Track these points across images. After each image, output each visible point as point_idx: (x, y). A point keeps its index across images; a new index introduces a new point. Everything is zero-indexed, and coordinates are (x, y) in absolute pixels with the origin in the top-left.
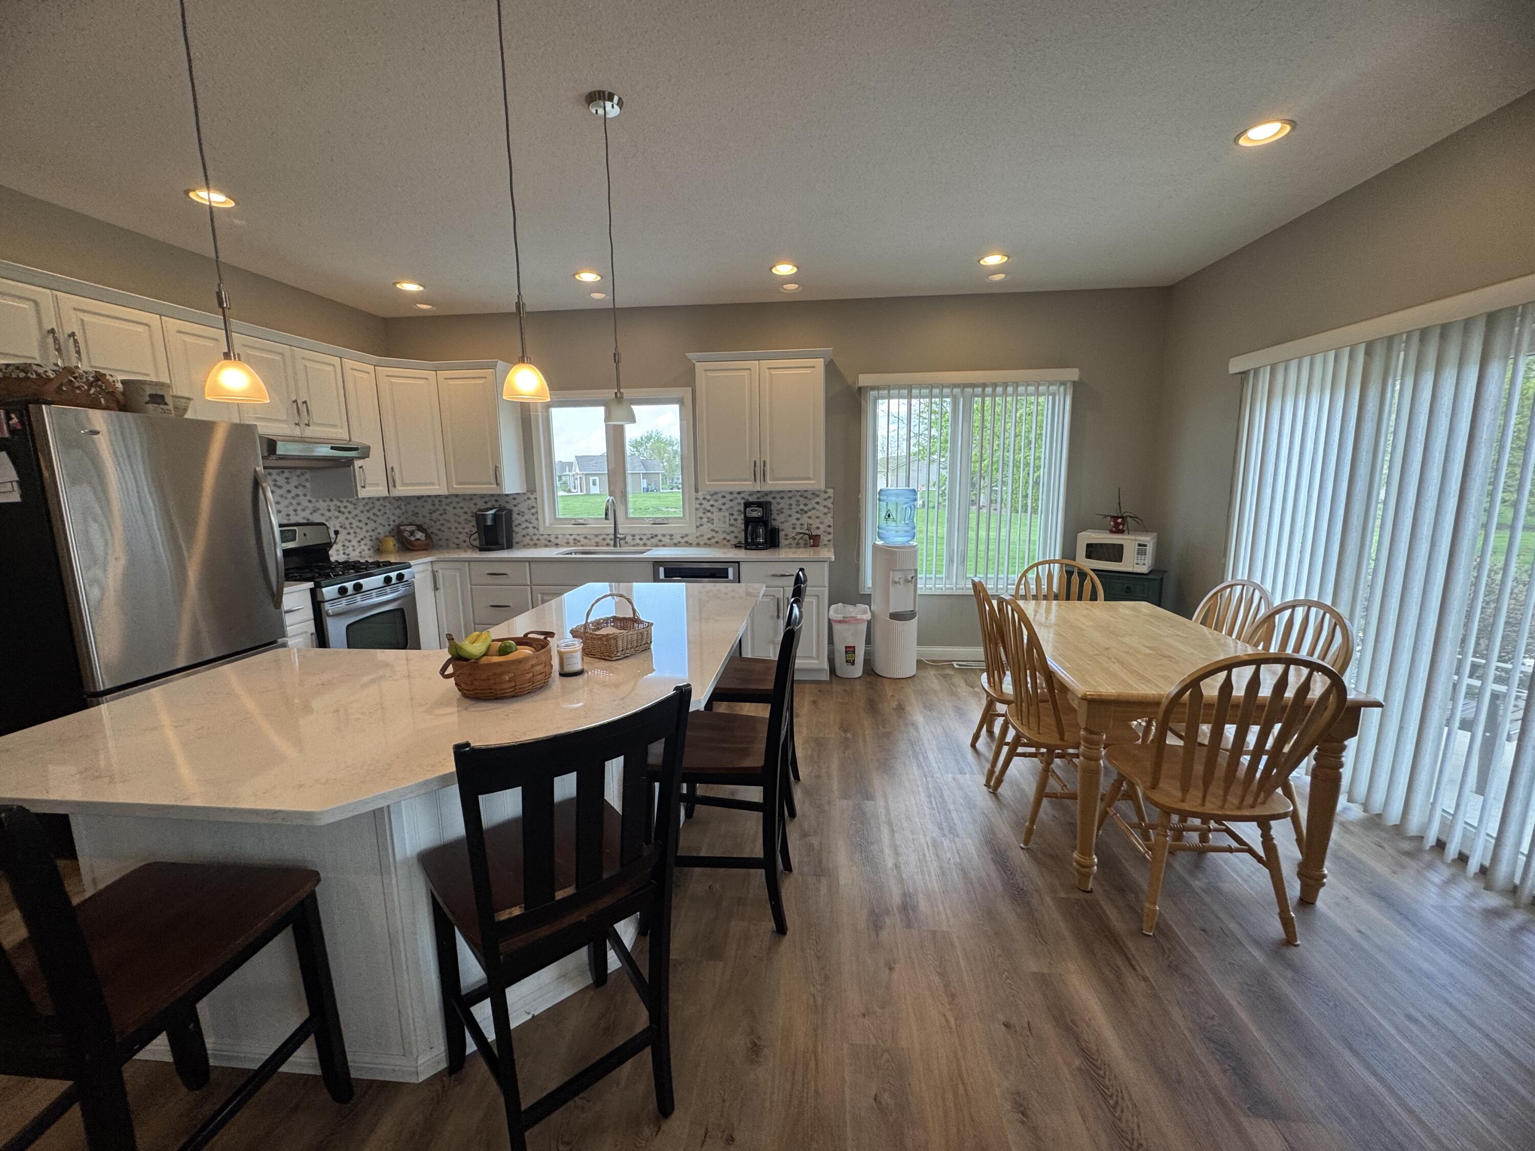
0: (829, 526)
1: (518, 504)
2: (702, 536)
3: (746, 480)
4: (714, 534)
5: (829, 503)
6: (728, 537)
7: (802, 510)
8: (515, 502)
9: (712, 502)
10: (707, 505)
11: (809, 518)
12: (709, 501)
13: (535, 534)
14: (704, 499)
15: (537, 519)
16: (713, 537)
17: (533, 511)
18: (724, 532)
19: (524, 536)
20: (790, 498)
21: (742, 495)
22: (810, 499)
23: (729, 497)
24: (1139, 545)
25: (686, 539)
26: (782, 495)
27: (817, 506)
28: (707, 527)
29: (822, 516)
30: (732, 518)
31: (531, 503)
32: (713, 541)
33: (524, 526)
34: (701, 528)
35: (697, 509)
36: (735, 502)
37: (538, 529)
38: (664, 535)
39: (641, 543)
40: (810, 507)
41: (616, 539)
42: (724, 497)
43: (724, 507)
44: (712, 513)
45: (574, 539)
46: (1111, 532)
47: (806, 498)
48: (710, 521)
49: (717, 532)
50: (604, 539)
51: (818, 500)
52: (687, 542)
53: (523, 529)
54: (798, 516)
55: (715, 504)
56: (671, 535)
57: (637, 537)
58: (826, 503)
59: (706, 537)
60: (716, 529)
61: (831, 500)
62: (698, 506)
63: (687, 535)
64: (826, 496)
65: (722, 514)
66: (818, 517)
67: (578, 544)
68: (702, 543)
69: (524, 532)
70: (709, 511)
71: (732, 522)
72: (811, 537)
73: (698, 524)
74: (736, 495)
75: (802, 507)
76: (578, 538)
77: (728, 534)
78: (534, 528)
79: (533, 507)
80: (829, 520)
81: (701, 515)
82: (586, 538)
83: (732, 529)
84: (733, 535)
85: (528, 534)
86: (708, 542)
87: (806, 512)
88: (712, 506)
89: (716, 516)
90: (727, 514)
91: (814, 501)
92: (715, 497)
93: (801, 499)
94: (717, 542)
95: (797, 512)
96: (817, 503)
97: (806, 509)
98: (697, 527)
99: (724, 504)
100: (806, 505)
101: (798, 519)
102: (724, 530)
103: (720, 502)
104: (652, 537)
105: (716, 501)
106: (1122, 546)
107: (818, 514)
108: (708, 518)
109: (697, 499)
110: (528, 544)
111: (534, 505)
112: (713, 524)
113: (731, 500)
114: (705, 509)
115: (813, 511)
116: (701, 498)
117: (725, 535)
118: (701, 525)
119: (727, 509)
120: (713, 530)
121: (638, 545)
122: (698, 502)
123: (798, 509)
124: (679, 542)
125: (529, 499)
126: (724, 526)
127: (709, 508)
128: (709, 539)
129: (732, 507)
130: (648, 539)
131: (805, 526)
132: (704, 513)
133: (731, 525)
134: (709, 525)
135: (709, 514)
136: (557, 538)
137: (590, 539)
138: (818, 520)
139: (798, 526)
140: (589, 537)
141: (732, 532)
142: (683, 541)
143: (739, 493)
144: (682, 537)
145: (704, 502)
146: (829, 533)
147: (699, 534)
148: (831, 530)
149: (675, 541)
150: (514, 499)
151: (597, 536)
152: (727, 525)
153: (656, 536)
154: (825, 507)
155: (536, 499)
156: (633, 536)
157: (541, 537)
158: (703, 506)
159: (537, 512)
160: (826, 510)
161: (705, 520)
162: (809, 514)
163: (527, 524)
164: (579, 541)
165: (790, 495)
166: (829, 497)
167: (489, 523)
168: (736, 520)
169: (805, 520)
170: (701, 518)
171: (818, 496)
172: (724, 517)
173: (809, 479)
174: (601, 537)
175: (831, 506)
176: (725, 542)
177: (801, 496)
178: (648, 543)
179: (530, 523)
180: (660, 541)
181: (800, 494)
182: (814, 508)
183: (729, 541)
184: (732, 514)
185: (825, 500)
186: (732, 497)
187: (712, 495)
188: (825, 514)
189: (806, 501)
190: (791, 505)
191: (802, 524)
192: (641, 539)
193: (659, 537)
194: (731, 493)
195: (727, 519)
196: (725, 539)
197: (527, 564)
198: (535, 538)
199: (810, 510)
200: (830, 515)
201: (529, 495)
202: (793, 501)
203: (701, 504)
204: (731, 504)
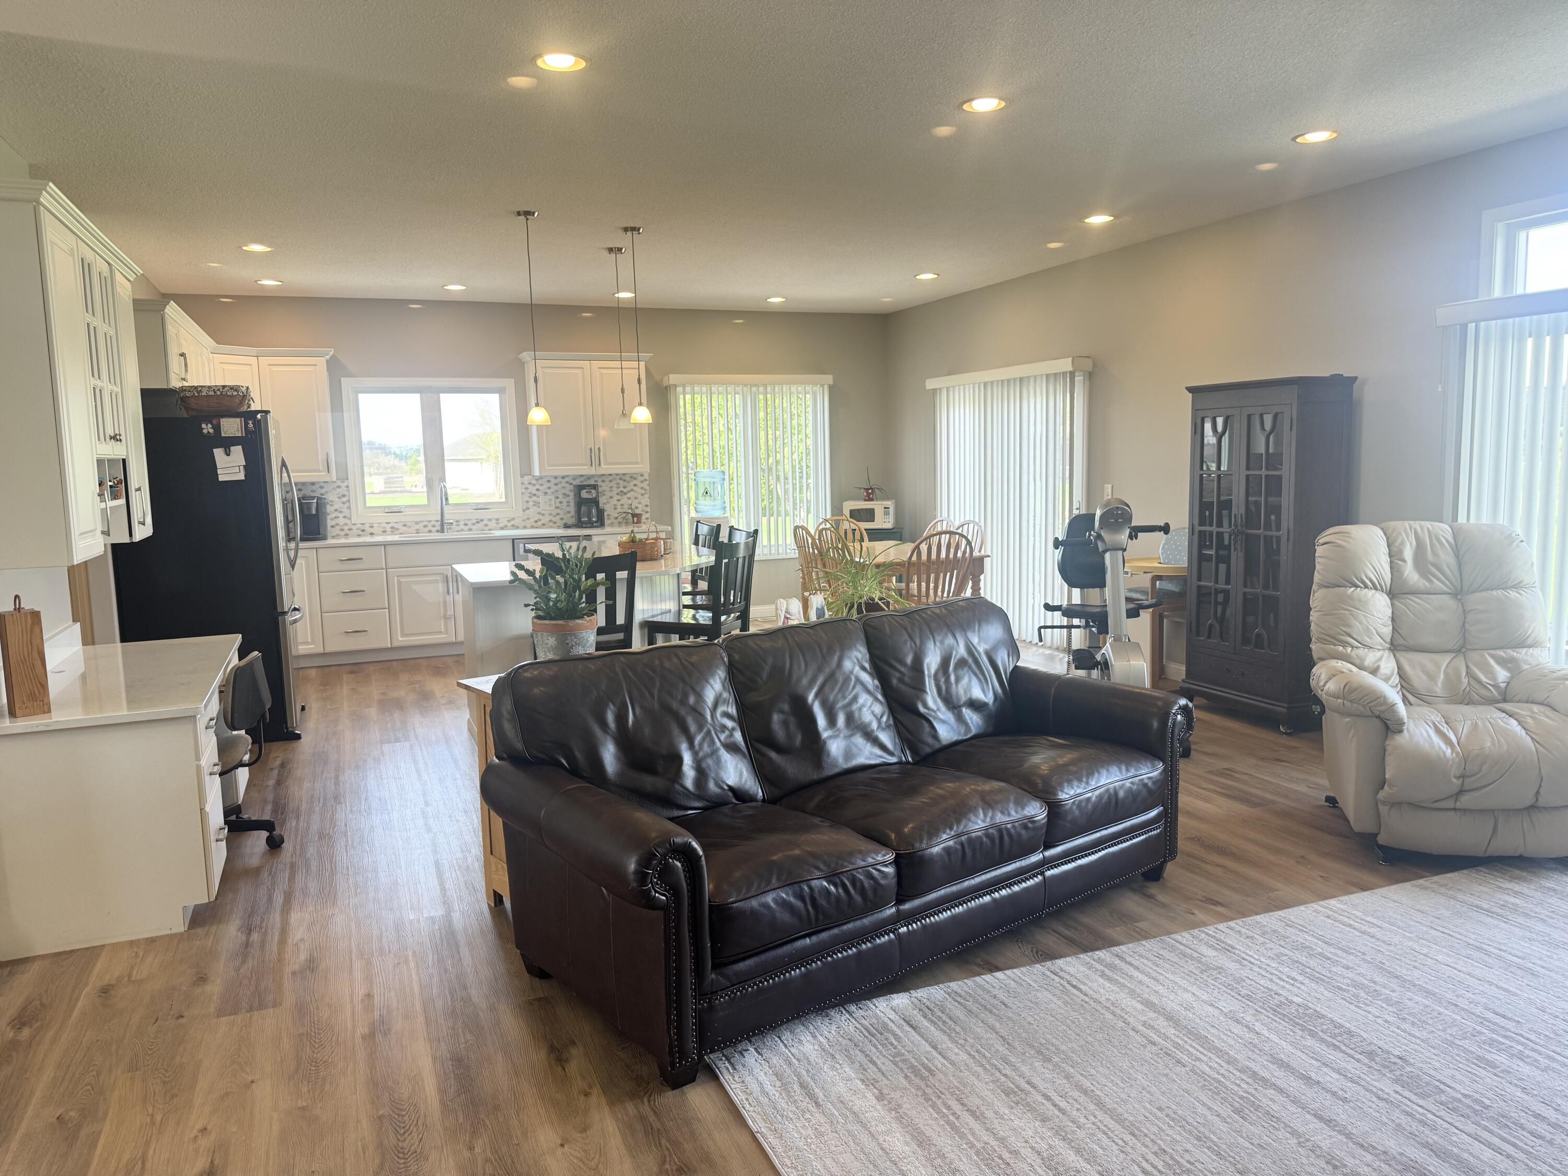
0: (647, 506)
1: (327, 492)
2: (528, 519)
3: (583, 465)
4: (540, 517)
5: (645, 485)
6: (554, 519)
7: (622, 492)
8: (323, 491)
9: (537, 487)
10: (533, 489)
11: (629, 498)
12: (534, 485)
13: (346, 524)
14: (530, 483)
15: (349, 508)
16: (540, 520)
17: (344, 499)
18: (550, 514)
19: (332, 527)
20: (611, 481)
21: (567, 479)
22: (629, 482)
23: (553, 481)
24: (885, 508)
25: (512, 523)
26: (604, 478)
27: (635, 488)
28: (533, 511)
29: (639, 496)
30: (557, 501)
31: (343, 491)
32: (540, 523)
33: (333, 516)
34: (527, 511)
35: (523, 494)
36: (559, 486)
37: (350, 519)
38: (490, 520)
39: (466, 528)
40: (628, 489)
41: (443, 526)
42: (549, 481)
43: (549, 491)
44: (538, 497)
45: (392, 528)
46: (865, 500)
47: (625, 481)
48: (536, 504)
49: (543, 515)
50: (425, 526)
51: (635, 482)
52: (513, 526)
53: (332, 519)
54: (619, 497)
55: (541, 488)
56: (497, 520)
57: (462, 523)
58: (642, 485)
59: (532, 520)
60: (543, 512)
61: (648, 482)
62: (524, 490)
63: (513, 519)
64: (642, 479)
65: (548, 497)
66: (636, 498)
67: (396, 532)
68: (528, 526)
69: (333, 523)
70: (535, 495)
71: (558, 504)
72: (634, 515)
73: (525, 508)
74: (559, 480)
75: (622, 489)
76: (396, 526)
77: (555, 516)
78: (345, 517)
79: (344, 496)
80: (646, 500)
81: (528, 499)
82: (405, 525)
83: (558, 511)
84: (558, 517)
85: (337, 525)
86: (535, 525)
87: (625, 494)
88: (538, 490)
89: (541, 499)
90: (553, 497)
91: (632, 484)
92: (540, 481)
93: (621, 482)
94: (544, 525)
95: (618, 494)
96: (635, 485)
97: (625, 490)
98: (524, 511)
99: (549, 488)
100: (625, 487)
101: (618, 500)
102: (549, 512)
103: (546, 485)
104: (478, 522)
105: (542, 485)
106: (873, 509)
107: (636, 495)
108: (534, 502)
109: (523, 484)
110: (338, 535)
111: (346, 493)
112: (539, 507)
113: (556, 484)
114: (531, 493)
115: (632, 493)
116: (526, 482)
117: (551, 518)
118: (528, 508)
119: (553, 493)
120: (539, 513)
121: (462, 530)
122: (524, 486)
123: (618, 491)
124: (506, 526)
125: (339, 487)
126: (551, 508)
127: (534, 492)
128: (536, 522)
129: (557, 491)
130: (474, 524)
131: (626, 506)
132: (530, 497)
133: (557, 508)
134: (535, 508)
135: (534, 498)
136: (372, 527)
137: (410, 527)
138: (637, 501)
139: (619, 507)
140: (408, 524)
141: (558, 514)
142: (509, 524)
143: (563, 477)
144: (509, 521)
145: (530, 486)
146: (647, 512)
147: (525, 517)
148: (648, 509)
149: (502, 525)
150: (322, 487)
151: (417, 523)
152: (553, 508)
153: (482, 520)
154: (642, 488)
155: (347, 487)
156: (457, 521)
157: (353, 527)
158: (529, 491)
159: (349, 501)
160: (643, 492)
161: (531, 503)
162: (629, 495)
163: (337, 514)
164: (397, 529)
165: (611, 478)
166: (646, 480)
168: (561, 502)
169: (624, 500)
170: (527, 502)
171: (635, 479)
172: (550, 500)
173: (637, 463)
174: (421, 525)
175: (647, 487)
176: (551, 524)
177: (620, 479)
178: (473, 527)
179: (341, 512)
180: (486, 525)
181: (618, 477)
182: (632, 490)
183: (555, 523)
184: (557, 498)
185: (642, 482)
186: (556, 481)
187: (537, 480)
188: (642, 495)
189: (625, 484)
190: (611, 487)
191: (622, 505)
192: (466, 525)
193: (486, 522)
194: (556, 478)
195: (553, 502)
196: (551, 521)
197: (383, 547)
198: (346, 528)
199: (629, 492)
200: (647, 496)
201: (339, 483)
202: (613, 484)
203: (526, 489)
204: (556, 488)
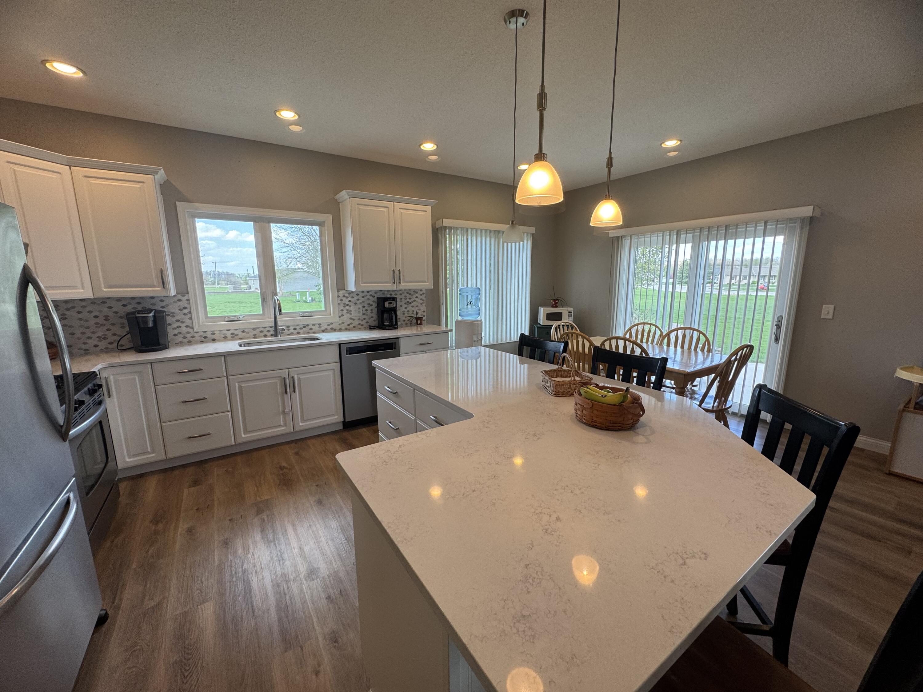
0: (424, 311)
1: (168, 305)
2: (343, 323)
3: (387, 282)
4: (352, 321)
5: (423, 297)
6: (362, 323)
7: (408, 302)
8: (163, 304)
9: (349, 299)
10: (346, 301)
11: (413, 307)
12: (347, 298)
13: (188, 333)
14: (344, 296)
15: (191, 319)
16: (351, 323)
17: (186, 311)
18: (359, 319)
19: (175, 335)
20: (401, 294)
21: (371, 293)
22: (413, 295)
23: (361, 295)
24: (569, 312)
25: (331, 326)
26: (396, 292)
27: (417, 299)
28: (346, 317)
29: (419, 305)
30: (364, 309)
31: (184, 303)
32: (351, 326)
33: (175, 325)
34: (342, 317)
35: (339, 304)
36: (366, 298)
37: (192, 328)
38: (314, 325)
39: (295, 332)
40: (412, 300)
41: (276, 331)
42: (358, 295)
43: (358, 302)
44: (350, 306)
45: (232, 334)
46: (553, 307)
47: (410, 294)
48: (349, 312)
49: (354, 320)
50: (261, 332)
51: (417, 295)
52: (332, 329)
53: (174, 329)
54: (406, 306)
55: (352, 300)
56: (320, 324)
57: (292, 328)
58: (421, 297)
59: (346, 324)
60: (353, 318)
61: (424, 295)
62: (339, 302)
63: (332, 323)
64: (421, 293)
65: (357, 306)
66: (417, 306)
67: (236, 337)
68: (343, 328)
69: (176, 332)
70: (348, 305)
71: (364, 312)
72: (417, 319)
73: (340, 315)
74: (366, 293)
75: (408, 300)
76: (236, 332)
77: (362, 321)
78: (187, 326)
79: (185, 308)
80: (423, 308)
81: (343, 308)
82: (243, 332)
83: (365, 317)
84: (365, 321)
85: (180, 333)
86: (347, 327)
87: (410, 303)
88: (350, 301)
89: (352, 308)
90: (361, 306)
91: (415, 296)
92: (351, 295)
93: (408, 295)
94: (354, 327)
95: (405, 304)
96: (417, 297)
97: (410, 301)
98: (340, 317)
99: (358, 300)
100: (410, 299)
101: (406, 308)
102: (358, 318)
103: (356, 298)
104: (304, 327)
105: (353, 297)
106: (562, 313)
107: (417, 304)
108: (347, 310)
109: (338, 296)
110: (181, 342)
111: (186, 305)
112: (351, 314)
113: (363, 297)
114: (345, 304)
115: (415, 303)
116: (341, 295)
117: (360, 322)
118: (343, 315)
119: (361, 303)
120: (351, 319)
121: (292, 334)
122: (340, 299)
123: (406, 301)
124: (326, 329)
125: (179, 300)
126: (358, 315)
127: (347, 303)
128: (349, 325)
129: (363, 302)
130: (301, 329)
131: (411, 312)
132: (344, 307)
133: (364, 314)
134: (348, 315)
135: (347, 307)
136: (213, 334)
137: (248, 333)
138: (417, 308)
139: (406, 313)
140: (246, 330)
141: (364, 319)
142: (329, 328)
143: (368, 292)
144: (328, 325)
145: (344, 299)
146: (424, 316)
147: (341, 322)
148: (425, 314)
149: (323, 328)
150: (162, 301)
151: (254, 329)
152: (361, 314)
153: (308, 325)
154: (421, 299)
155: (188, 300)
156: (288, 327)
157: (196, 335)
158: (343, 302)
159: (190, 312)
160: (422, 302)
161: (345, 311)
162: (412, 304)
163: (179, 324)
164: (237, 335)
165: (401, 292)
166: (423, 294)
167: (151, 325)
168: (367, 310)
169: (410, 308)
170: (342, 310)
171: (417, 293)
172: (359, 309)
173: (425, 282)
174: (258, 330)
175: (424, 299)
176: (360, 326)
177: (407, 293)
178: (301, 331)
179: (183, 322)
180: (311, 329)
181: (406, 292)
182: (415, 301)
183: (362, 325)
184: (364, 307)
185: (421, 295)
186: (363, 294)
187: (349, 294)
188: (421, 304)
189: (410, 296)
190: (401, 299)
191: (408, 311)
192: (295, 329)
193: (310, 326)
194: (363, 292)
195: (361, 310)
196: (359, 324)
197: (223, 358)
198: (189, 336)
199: (413, 302)
200: (424, 305)
201: (179, 297)
202: (402, 296)
203: (341, 300)
204: (363, 299)
